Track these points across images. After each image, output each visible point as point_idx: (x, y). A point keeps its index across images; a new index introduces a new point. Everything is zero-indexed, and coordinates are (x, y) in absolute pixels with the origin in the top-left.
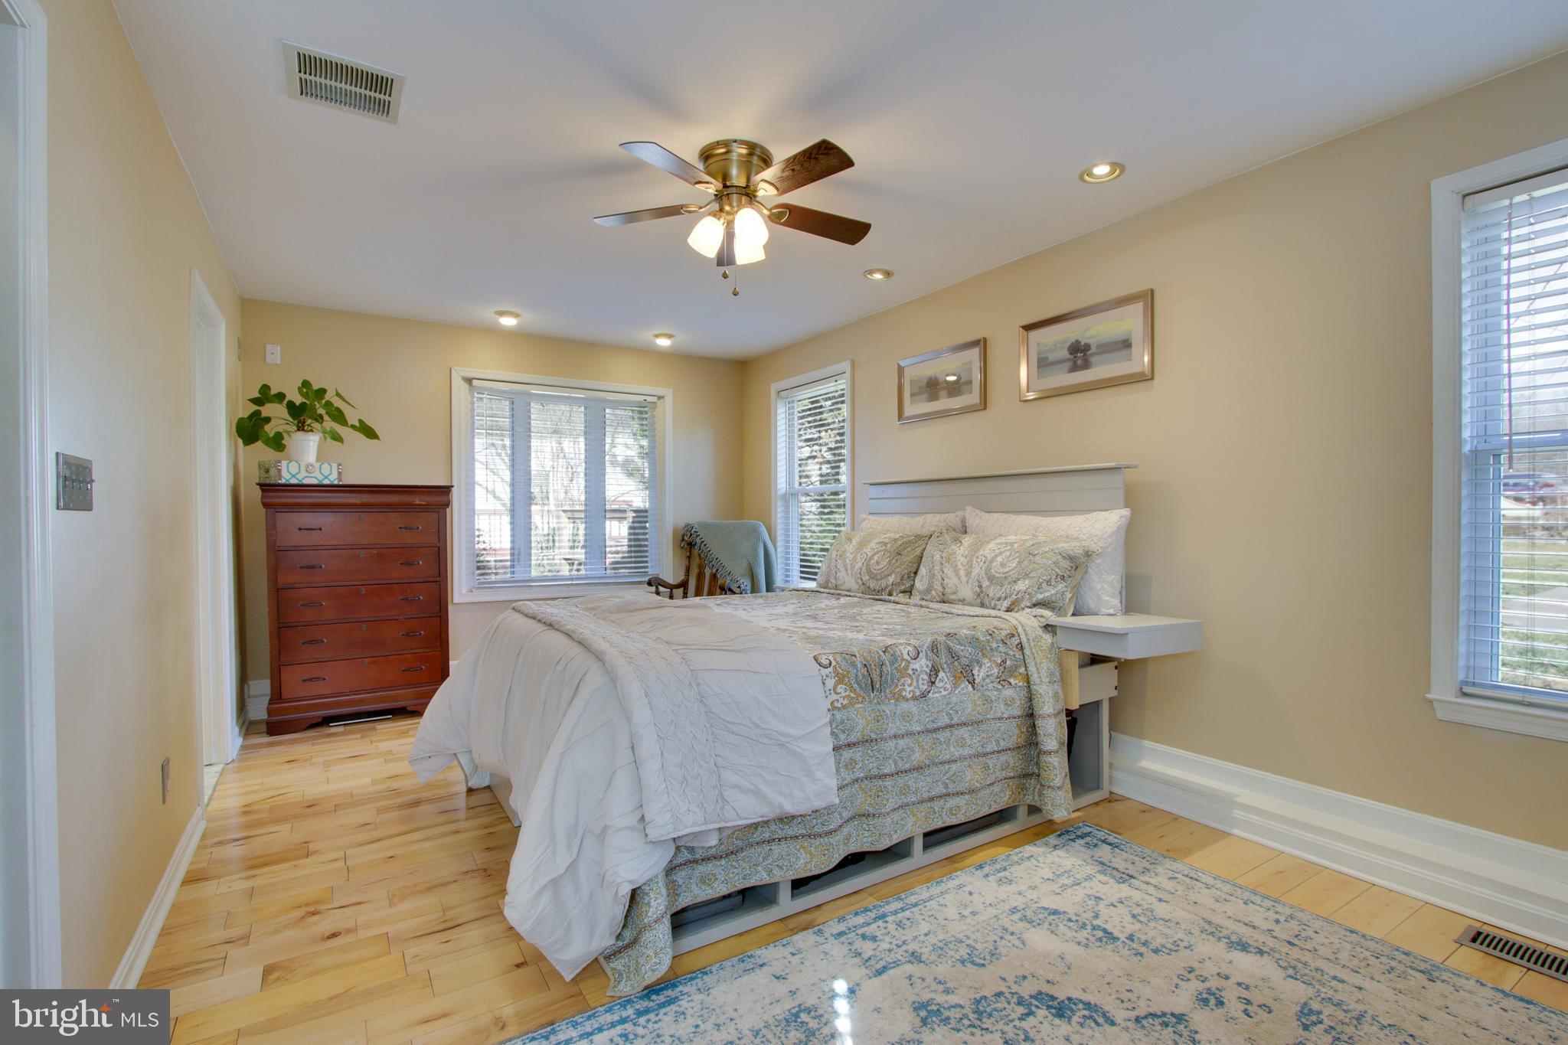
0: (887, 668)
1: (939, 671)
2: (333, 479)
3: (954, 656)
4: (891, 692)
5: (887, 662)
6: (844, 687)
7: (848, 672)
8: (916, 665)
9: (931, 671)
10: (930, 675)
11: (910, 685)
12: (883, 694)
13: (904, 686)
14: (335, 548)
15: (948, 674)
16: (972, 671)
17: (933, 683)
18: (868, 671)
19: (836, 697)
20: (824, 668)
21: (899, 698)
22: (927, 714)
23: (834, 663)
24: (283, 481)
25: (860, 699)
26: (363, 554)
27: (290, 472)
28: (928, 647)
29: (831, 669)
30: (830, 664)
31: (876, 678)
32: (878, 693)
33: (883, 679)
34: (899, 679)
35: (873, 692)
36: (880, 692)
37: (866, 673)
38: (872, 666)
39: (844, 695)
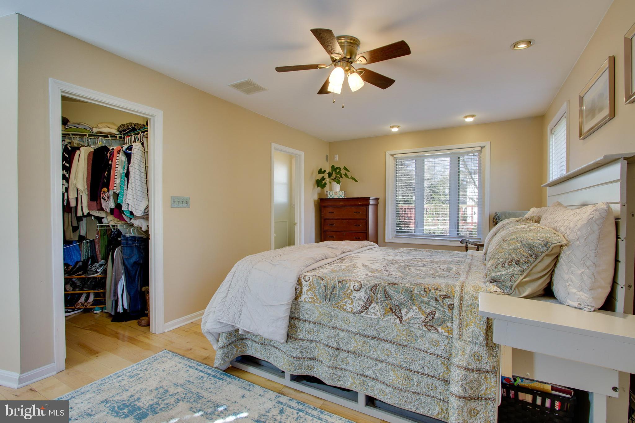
0: (337, 291)
1: (372, 303)
2: (343, 196)
3: (387, 297)
4: (336, 304)
5: (338, 288)
6: (312, 293)
7: (316, 287)
8: (357, 295)
9: (367, 301)
10: (366, 303)
11: (350, 304)
12: (330, 303)
13: (346, 303)
14: (337, 219)
15: (380, 307)
16: (400, 310)
17: (367, 308)
18: (325, 289)
19: (307, 296)
20: (305, 281)
21: (342, 308)
22: (360, 325)
23: (311, 280)
24: (328, 198)
25: (318, 301)
26: (344, 221)
27: (331, 195)
28: (369, 287)
29: (308, 283)
30: (309, 280)
31: (329, 294)
32: (328, 302)
33: (332, 295)
34: (344, 298)
35: (325, 300)
36: (329, 302)
37: (324, 289)
38: (328, 287)
39: (310, 297)
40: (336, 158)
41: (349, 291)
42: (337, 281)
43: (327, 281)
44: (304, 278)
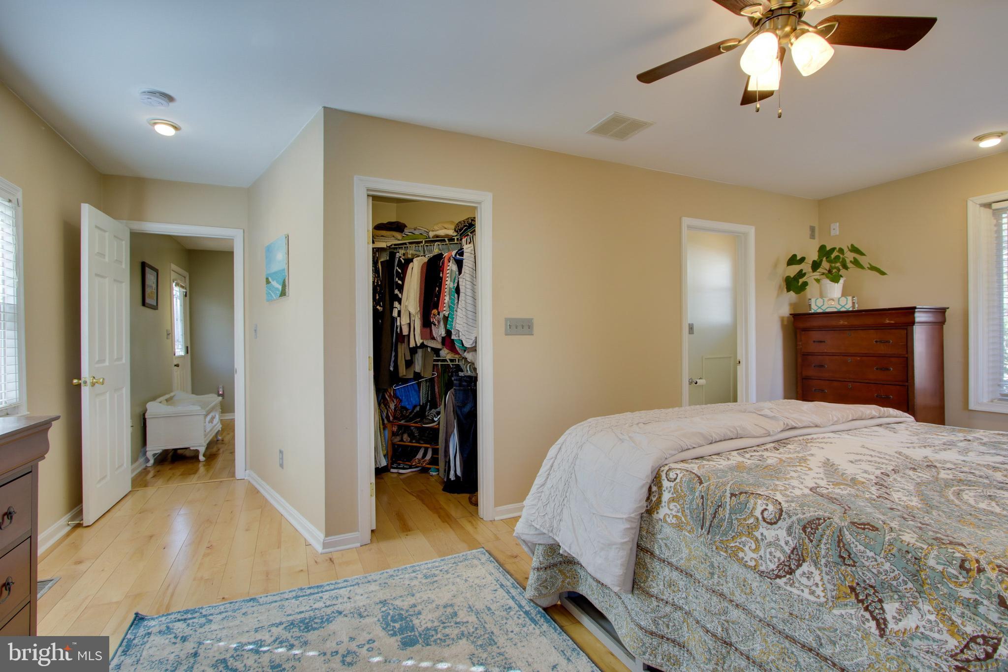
0: (725, 513)
1: (804, 561)
2: (849, 307)
3: (846, 557)
4: (722, 542)
5: (728, 507)
6: (679, 507)
7: (685, 495)
8: (770, 533)
9: (792, 552)
10: (790, 557)
11: (754, 551)
12: (710, 536)
13: (744, 546)
14: (833, 355)
15: (826, 578)
16: (881, 601)
17: (791, 572)
18: (703, 504)
19: (669, 512)
20: (668, 480)
21: (734, 555)
22: (773, 605)
23: (678, 480)
24: (813, 311)
25: (689, 528)
26: (849, 359)
27: (818, 305)
28: (799, 520)
29: (672, 484)
30: (675, 479)
31: (709, 517)
32: (706, 533)
33: (716, 521)
34: (740, 534)
35: (702, 529)
36: (708, 534)
37: (700, 505)
38: (709, 502)
39: (674, 514)
40: (835, 229)
41: (751, 520)
42: (728, 492)
43: (708, 489)
44: (666, 473)
